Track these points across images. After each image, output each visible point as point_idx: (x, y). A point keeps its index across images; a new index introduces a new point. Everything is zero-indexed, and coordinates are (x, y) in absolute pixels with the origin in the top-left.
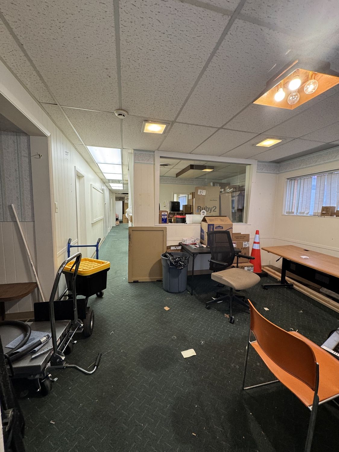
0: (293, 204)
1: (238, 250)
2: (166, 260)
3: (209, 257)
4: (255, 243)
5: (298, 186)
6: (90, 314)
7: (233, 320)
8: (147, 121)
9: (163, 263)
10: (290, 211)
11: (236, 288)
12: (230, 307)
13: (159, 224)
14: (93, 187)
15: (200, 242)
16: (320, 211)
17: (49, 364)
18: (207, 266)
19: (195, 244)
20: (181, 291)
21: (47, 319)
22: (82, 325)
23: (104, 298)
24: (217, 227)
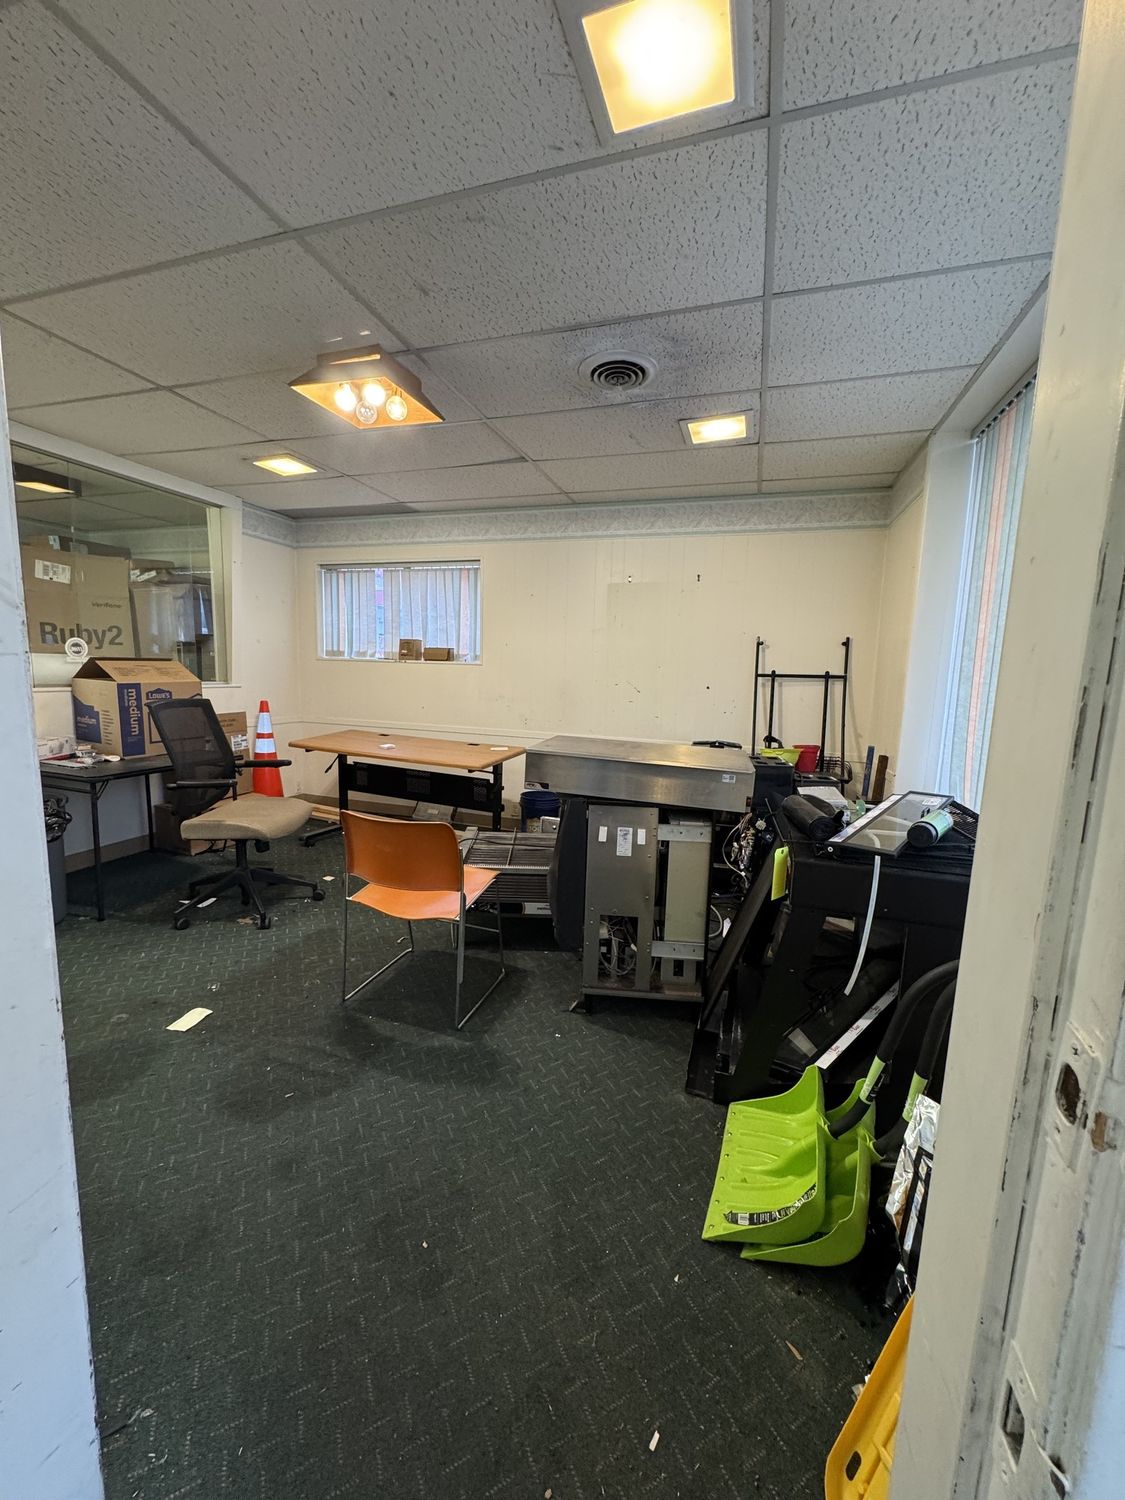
0: (339, 631)
4: (260, 736)
5: (348, 588)
10: (335, 649)
16: (396, 649)
19: (73, 756)
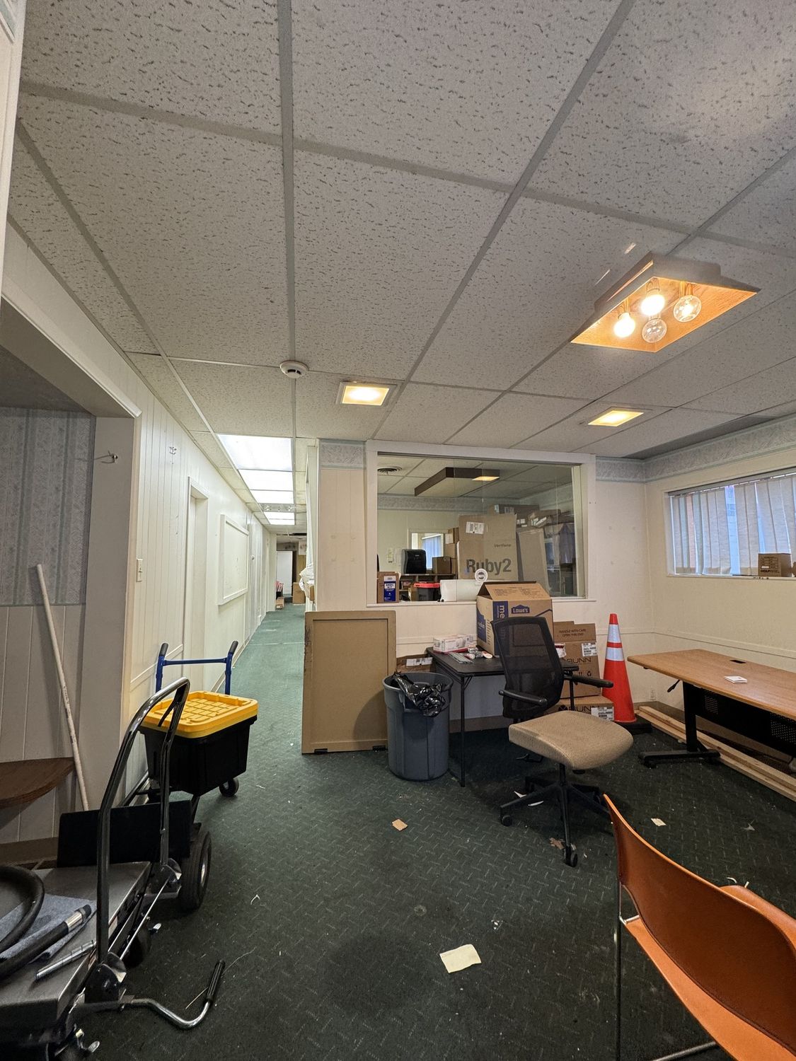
0: (688, 550)
1: (570, 665)
2: (396, 693)
3: (499, 683)
4: (610, 645)
5: (696, 509)
6: (201, 845)
7: (572, 857)
8: (348, 381)
9: (389, 701)
11: (573, 765)
12: (562, 819)
13: (377, 603)
14: (227, 522)
15: (477, 646)
16: (755, 565)
17: (81, 996)
18: (496, 708)
19: (466, 651)
20: (435, 777)
21: (91, 860)
22: (178, 876)
23: (239, 799)
24: (515, 608)
